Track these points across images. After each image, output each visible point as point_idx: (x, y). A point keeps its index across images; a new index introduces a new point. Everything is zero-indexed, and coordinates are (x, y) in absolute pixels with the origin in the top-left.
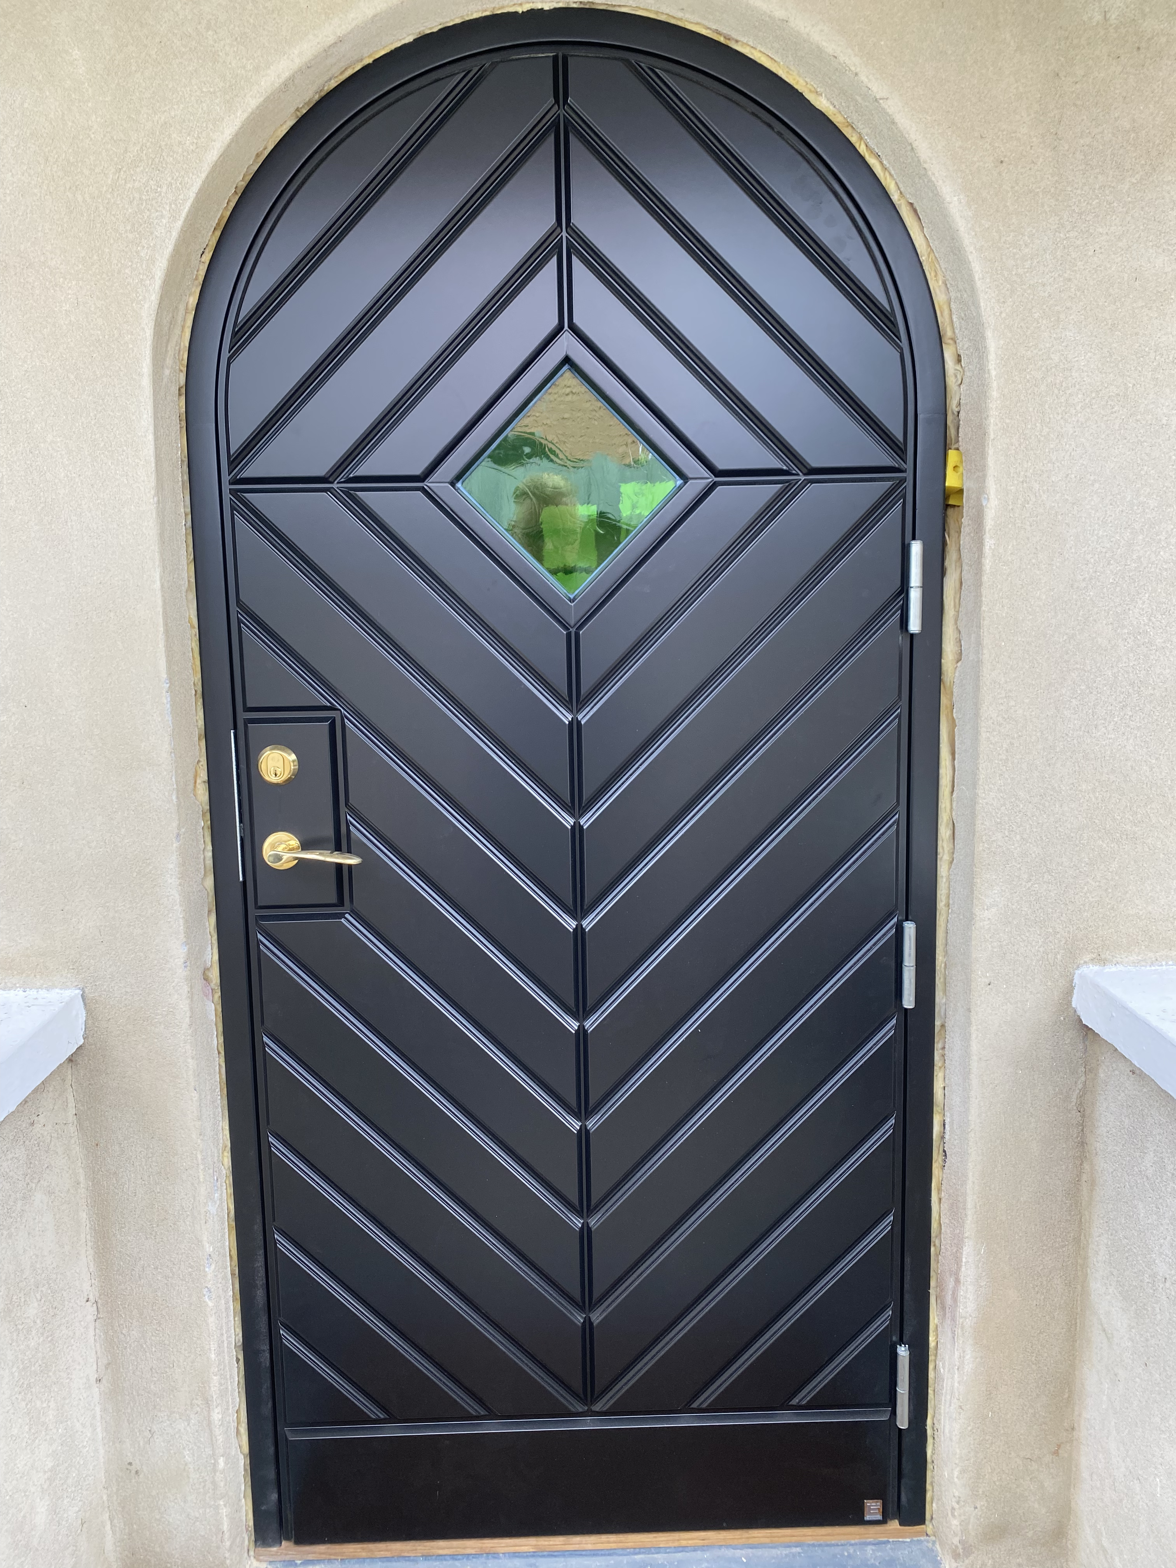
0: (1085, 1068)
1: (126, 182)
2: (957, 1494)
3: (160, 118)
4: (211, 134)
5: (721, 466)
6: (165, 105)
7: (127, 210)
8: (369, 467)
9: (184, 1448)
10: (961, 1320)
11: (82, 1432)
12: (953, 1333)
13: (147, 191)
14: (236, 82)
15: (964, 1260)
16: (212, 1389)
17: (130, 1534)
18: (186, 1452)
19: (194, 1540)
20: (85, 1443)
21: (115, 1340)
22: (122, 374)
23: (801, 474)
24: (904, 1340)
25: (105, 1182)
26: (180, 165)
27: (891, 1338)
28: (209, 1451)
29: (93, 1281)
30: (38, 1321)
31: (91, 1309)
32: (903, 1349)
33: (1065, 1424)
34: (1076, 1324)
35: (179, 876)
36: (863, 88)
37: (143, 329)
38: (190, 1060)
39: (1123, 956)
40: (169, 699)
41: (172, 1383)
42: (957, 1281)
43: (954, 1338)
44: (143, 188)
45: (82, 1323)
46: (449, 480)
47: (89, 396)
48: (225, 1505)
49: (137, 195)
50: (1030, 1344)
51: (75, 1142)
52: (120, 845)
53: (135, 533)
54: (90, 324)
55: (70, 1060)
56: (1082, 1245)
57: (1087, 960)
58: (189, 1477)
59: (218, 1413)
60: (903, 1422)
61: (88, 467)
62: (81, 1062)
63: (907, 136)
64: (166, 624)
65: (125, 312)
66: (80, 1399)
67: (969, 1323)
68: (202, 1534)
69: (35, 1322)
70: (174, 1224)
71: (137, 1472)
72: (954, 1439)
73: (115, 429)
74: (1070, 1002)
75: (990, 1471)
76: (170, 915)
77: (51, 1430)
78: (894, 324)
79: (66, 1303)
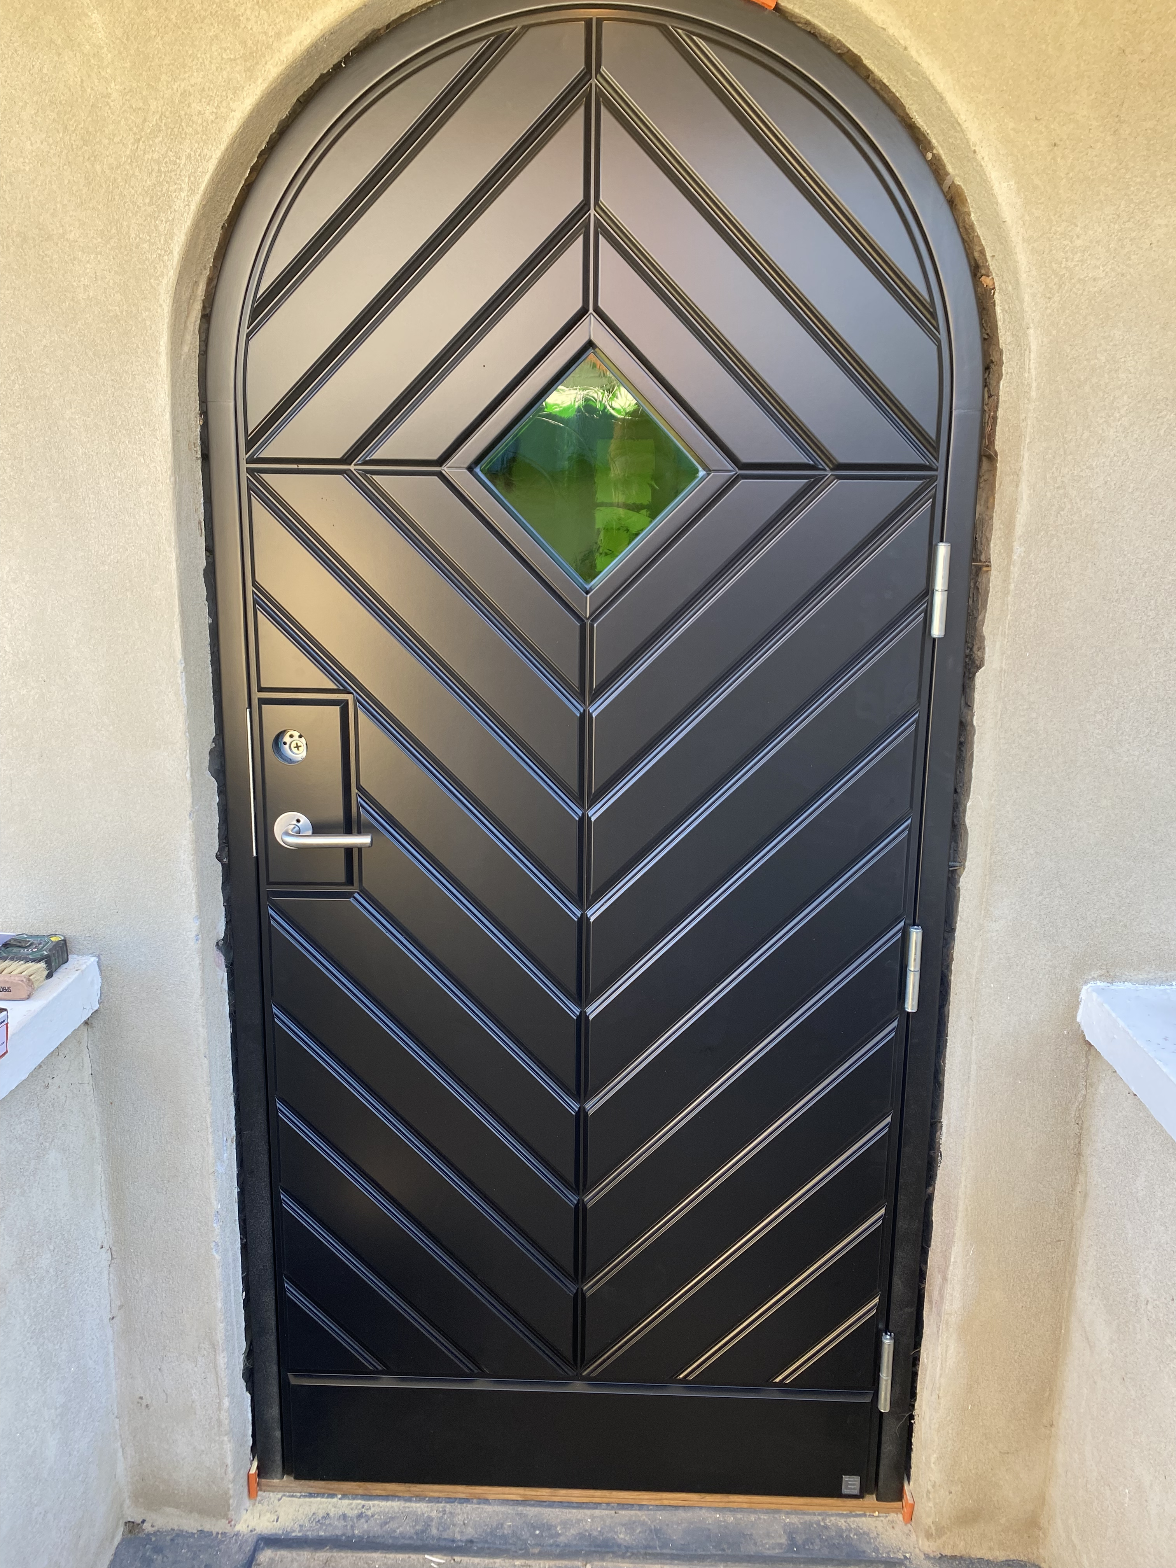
0: (1086, 1082)
1: (144, 153)
2: (932, 1479)
3: (180, 86)
4: (231, 104)
5: (744, 459)
6: (185, 72)
7: (146, 182)
8: (385, 450)
9: (191, 1387)
10: (946, 1317)
11: (95, 1369)
12: (938, 1327)
13: (166, 163)
14: (257, 48)
15: (952, 1260)
16: (219, 1335)
17: (140, 1461)
18: (194, 1391)
19: (200, 1471)
20: (98, 1379)
21: (129, 1284)
22: (140, 351)
23: (827, 469)
24: (890, 1328)
25: (119, 1139)
26: (199, 136)
27: (877, 1325)
28: (214, 1391)
29: (108, 1230)
30: (51, 1270)
31: (105, 1256)
32: (888, 1337)
33: (1044, 1421)
34: (1061, 1327)
35: (192, 852)
36: (913, 63)
37: (161, 306)
38: (200, 1029)
39: (1132, 975)
40: (184, 679)
41: (181, 1327)
42: (945, 1279)
43: (938, 1332)
44: (161, 159)
45: (96, 1269)
46: (466, 465)
47: (107, 373)
48: (229, 1441)
49: (156, 168)
50: (1014, 1344)
51: (91, 1100)
52: (135, 819)
53: (151, 513)
54: (108, 300)
55: (86, 1023)
56: (1071, 1253)
57: (1095, 976)
58: (195, 1414)
59: (224, 1357)
60: (884, 1405)
61: (106, 446)
62: (96, 1026)
63: (956, 116)
64: (182, 605)
65: (143, 288)
66: (93, 1339)
67: (954, 1320)
68: (208, 1465)
69: (48, 1272)
70: (184, 1181)
71: (147, 1406)
72: (933, 1427)
73: (133, 407)
74: (1075, 1017)
75: (967, 1459)
76: (183, 890)
77: (63, 1369)
78: (934, 315)
79: (80, 1251)
